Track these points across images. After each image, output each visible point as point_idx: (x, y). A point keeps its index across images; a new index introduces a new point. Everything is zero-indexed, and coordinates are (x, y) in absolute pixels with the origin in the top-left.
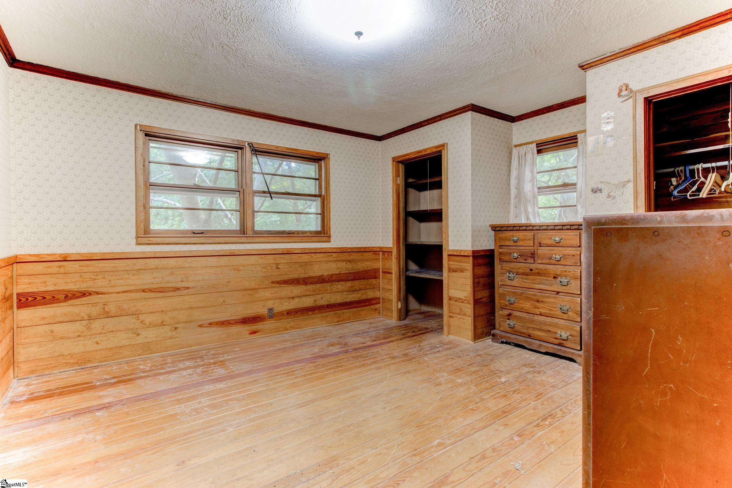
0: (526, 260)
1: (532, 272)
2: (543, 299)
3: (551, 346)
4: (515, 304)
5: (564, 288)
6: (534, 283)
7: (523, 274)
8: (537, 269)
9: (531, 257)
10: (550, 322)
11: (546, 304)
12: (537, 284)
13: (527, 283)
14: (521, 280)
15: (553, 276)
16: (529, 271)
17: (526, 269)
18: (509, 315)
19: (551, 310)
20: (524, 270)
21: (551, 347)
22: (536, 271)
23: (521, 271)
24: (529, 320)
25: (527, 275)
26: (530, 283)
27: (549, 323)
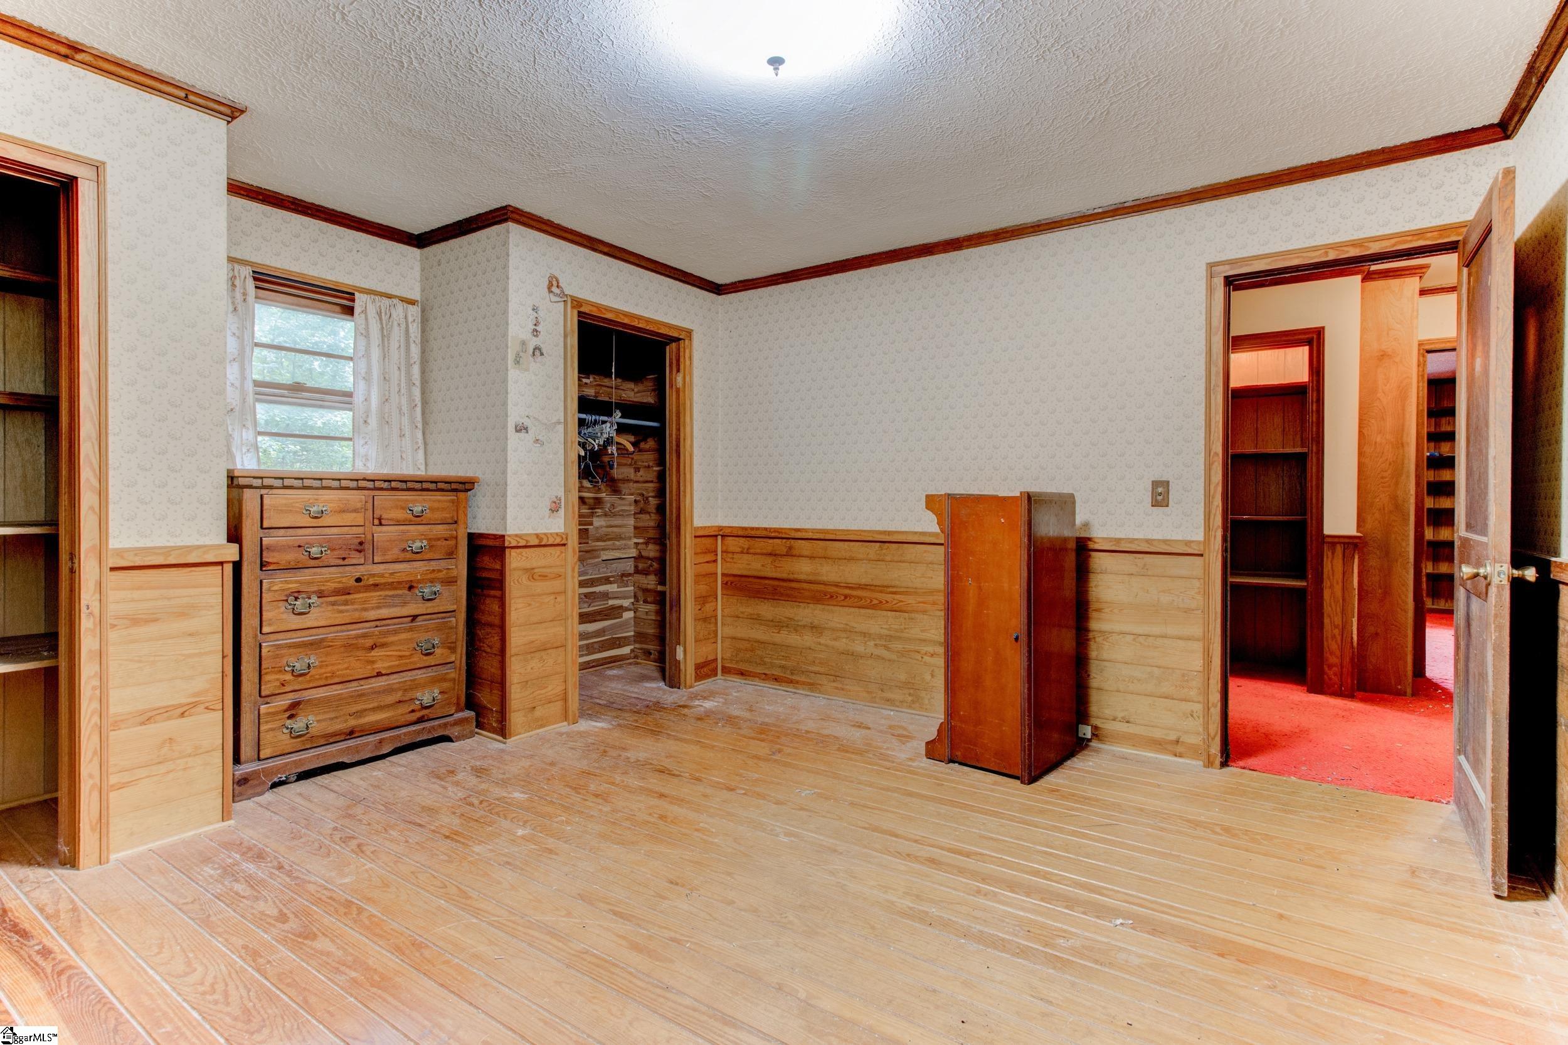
0: (344, 559)
1: (361, 584)
2: (385, 640)
3: (404, 730)
4: (313, 671)
5: (429, 604)
6: (366, 610)
7: (338, 592)
8: (373, 575)
9: (357, 550)
10: (399, 683)
11: (392, 648)
12: (373, 608)
13: (347, 611)
14: (330, 608)
15: (407, 586)
16: (352, 582)
17: (344, 580)
18: (295, 705)
19: (401, 657)
20: (339, 582)
21: (405, 734)
22: (371, 581)
23: (332, 586)
24: (352, 697)
25: (349, 594)
26: (356, 610)
27: (398, 685)
